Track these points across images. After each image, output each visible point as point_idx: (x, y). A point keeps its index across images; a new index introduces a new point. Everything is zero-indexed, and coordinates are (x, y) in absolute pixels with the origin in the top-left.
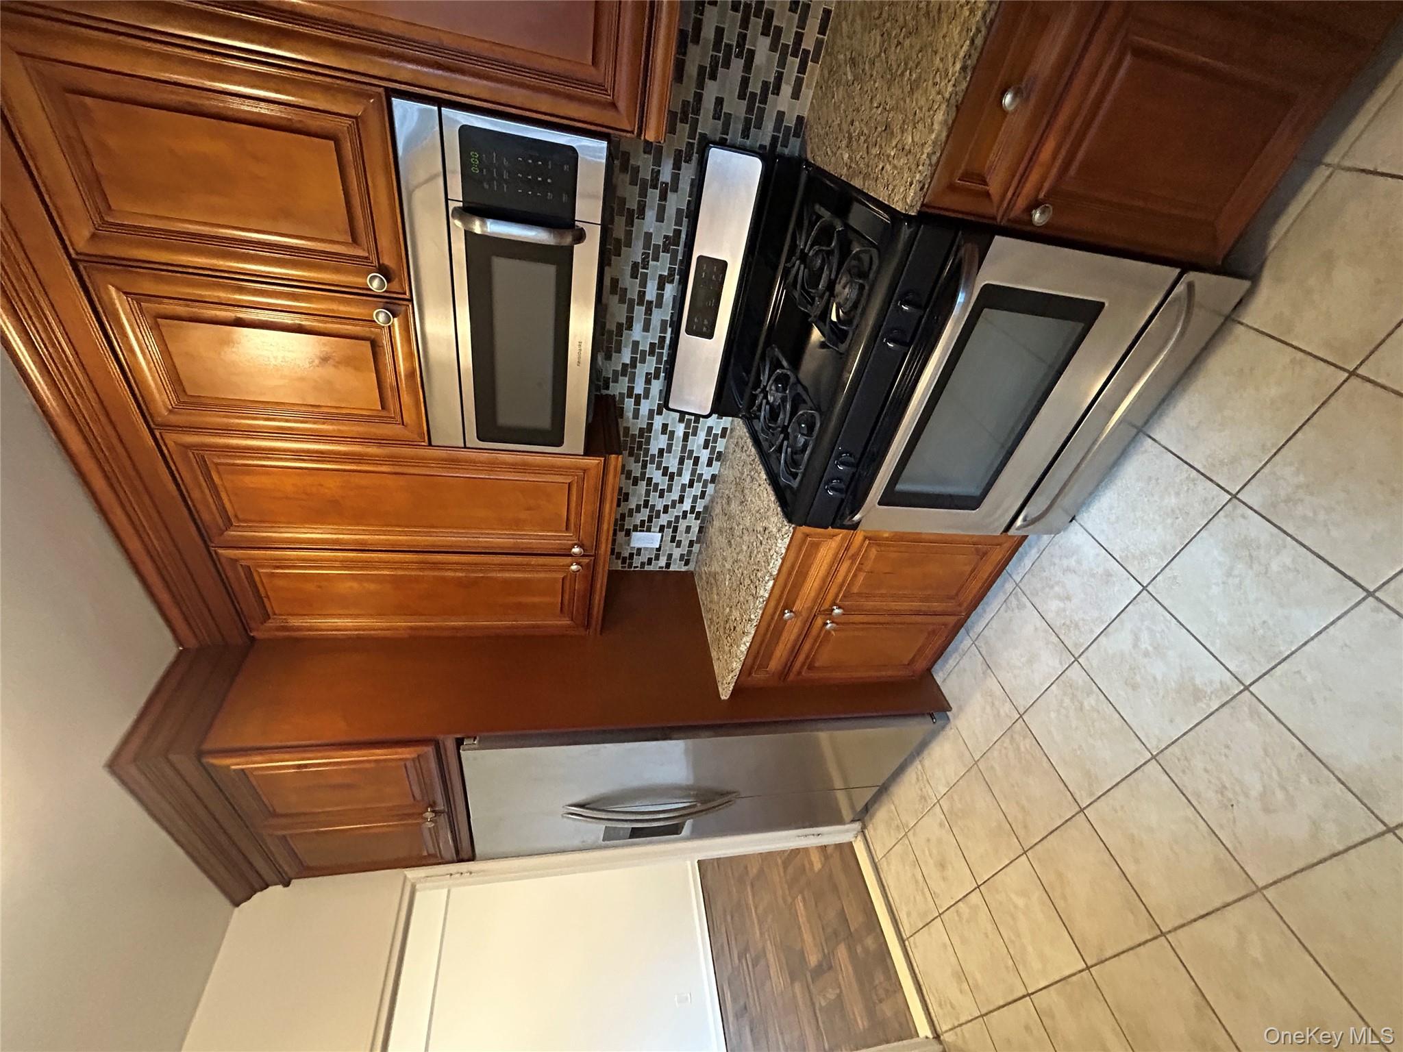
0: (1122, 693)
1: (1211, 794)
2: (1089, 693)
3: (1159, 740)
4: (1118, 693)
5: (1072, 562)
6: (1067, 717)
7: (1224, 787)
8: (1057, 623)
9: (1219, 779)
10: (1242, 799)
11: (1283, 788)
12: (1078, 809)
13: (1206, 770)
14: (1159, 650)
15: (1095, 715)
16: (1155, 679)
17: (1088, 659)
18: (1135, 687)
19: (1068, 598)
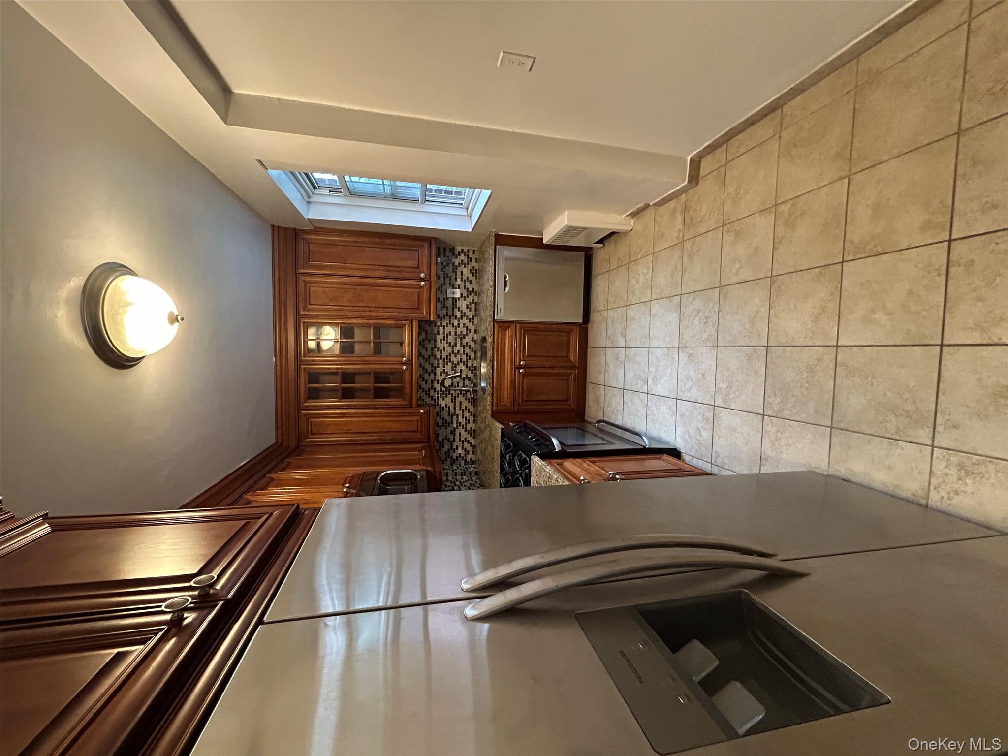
0: (709, 377)
1: (710, 323)
2: (720, 389)
3: (711, 351)
4: (710, 378)
5: (686, 436)
6: (738, 390)
7: (704, 323)
8: (710, 426)
9: (704, 327)
10: (703, 318)
11: (692, 315)
12: (769, 348)
13: (705, 331)
14: (688, 378)
15: (725, 379)
16: (695, 371)
17: (710, 401)
18: (703, 375)
19: (698, 429)
